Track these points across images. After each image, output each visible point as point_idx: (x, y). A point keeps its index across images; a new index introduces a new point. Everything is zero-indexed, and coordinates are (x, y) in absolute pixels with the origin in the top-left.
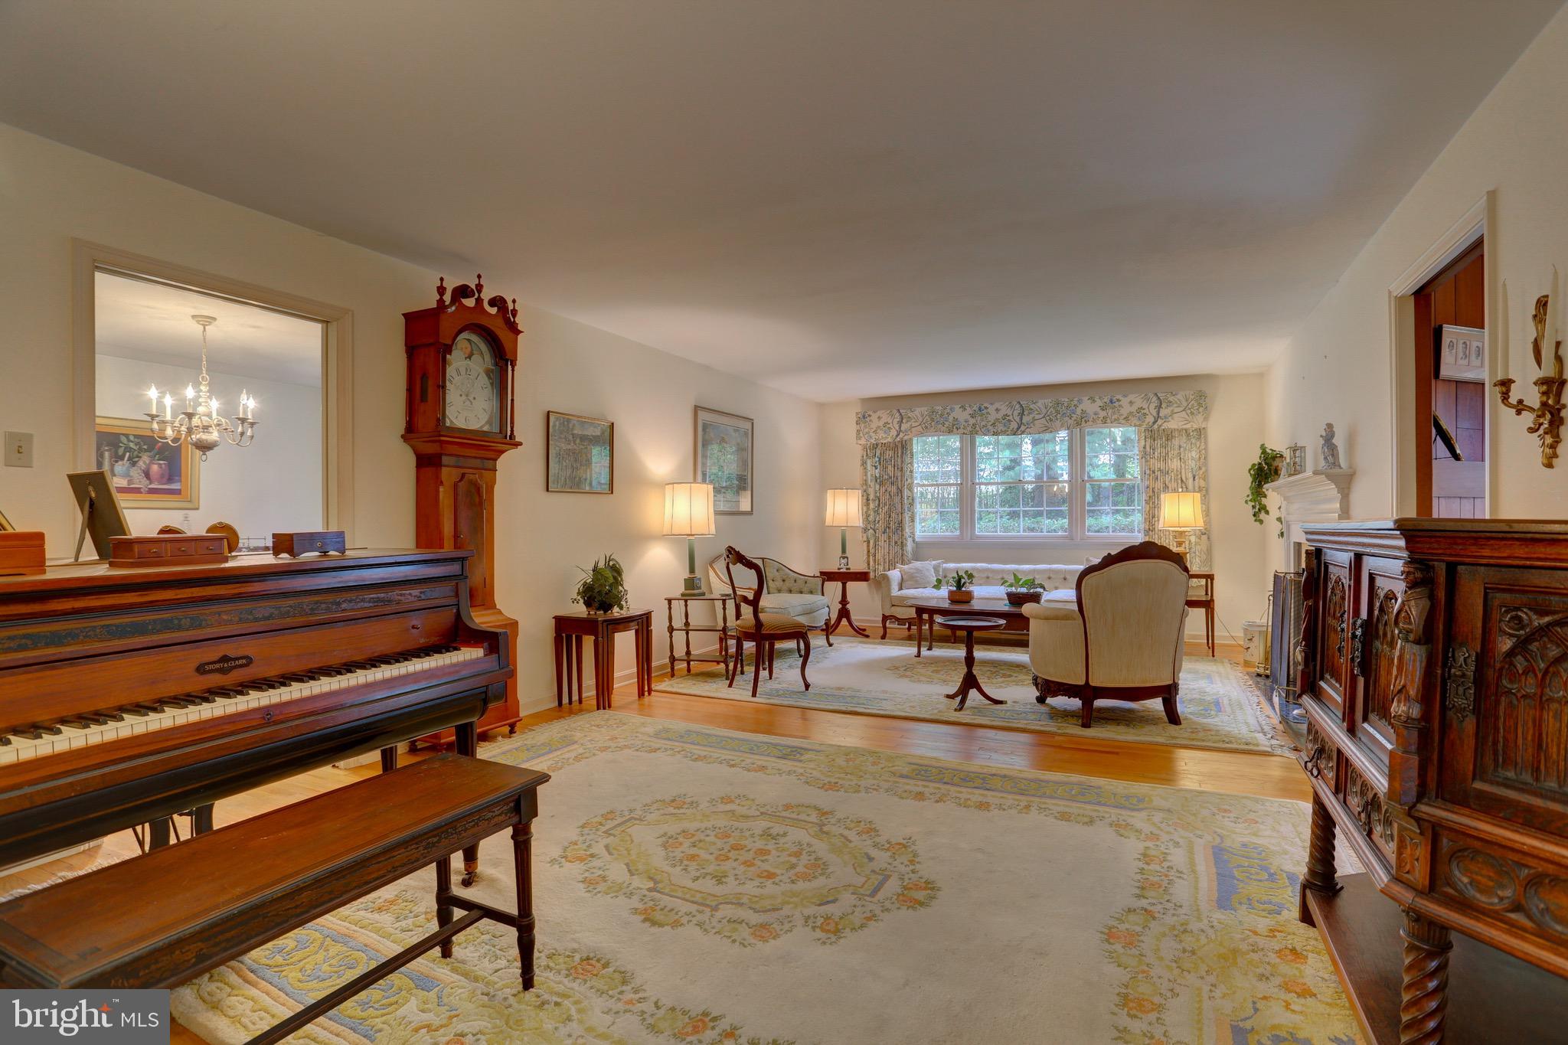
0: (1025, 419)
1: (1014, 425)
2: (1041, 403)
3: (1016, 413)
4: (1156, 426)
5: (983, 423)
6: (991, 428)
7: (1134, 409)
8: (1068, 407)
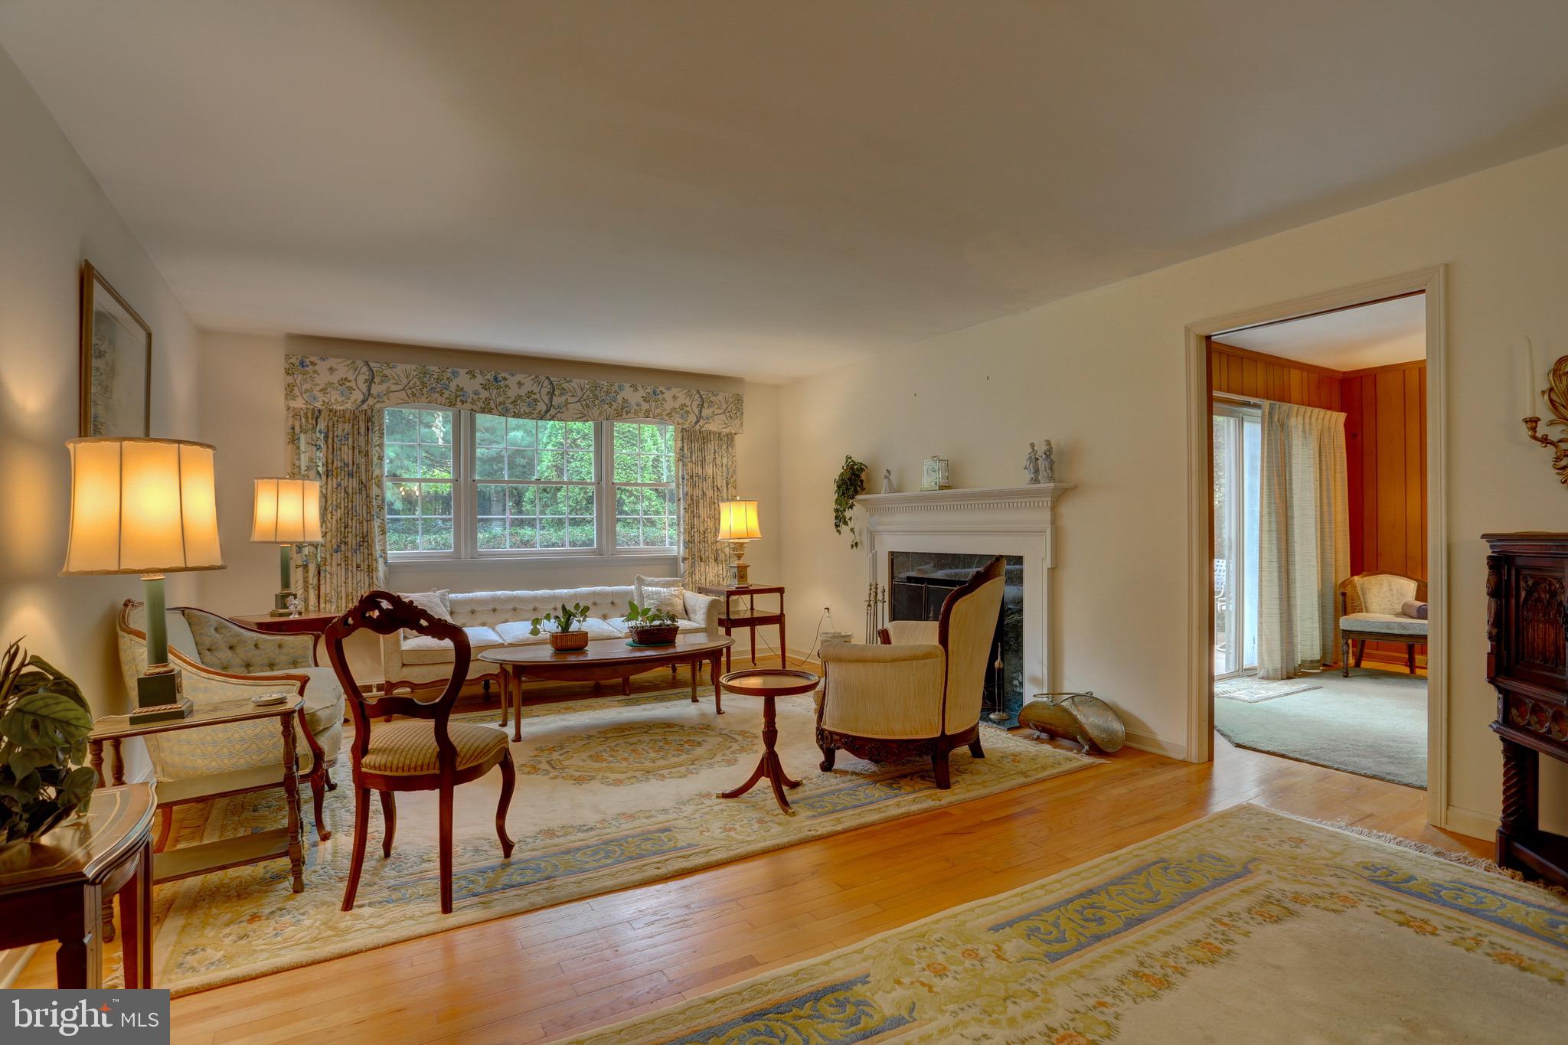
0: (556, 401)
1: (542, 407)
2: (575, 383)
3: (544, 391)
4: (697, 427)
5: (501, 399)
6: (510, 406)
7: (677, 405)
8: (607, 393)
